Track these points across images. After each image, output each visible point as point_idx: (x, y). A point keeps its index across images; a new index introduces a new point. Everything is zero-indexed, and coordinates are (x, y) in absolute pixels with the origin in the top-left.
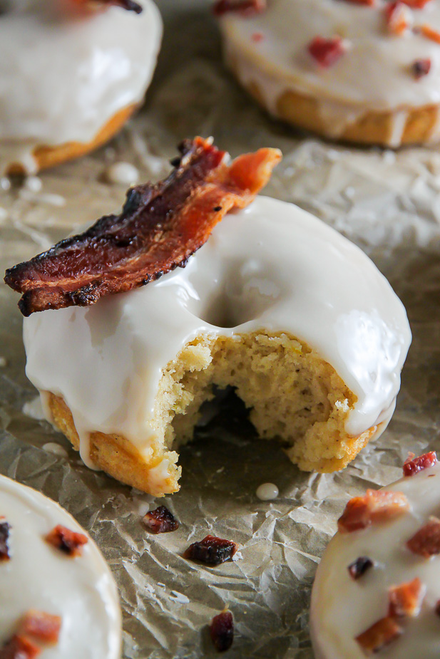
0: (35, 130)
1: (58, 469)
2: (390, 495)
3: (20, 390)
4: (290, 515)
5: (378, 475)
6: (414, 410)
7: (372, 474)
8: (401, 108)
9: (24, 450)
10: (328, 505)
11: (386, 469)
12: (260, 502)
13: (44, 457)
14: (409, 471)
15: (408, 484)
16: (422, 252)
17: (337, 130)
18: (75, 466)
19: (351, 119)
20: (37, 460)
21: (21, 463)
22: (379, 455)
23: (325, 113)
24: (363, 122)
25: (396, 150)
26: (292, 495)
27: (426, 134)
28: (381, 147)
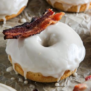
0: (6, 12)
1: (14, 83)
2: (83, 85)
3: (5, 67)
4: (62, 89)
5: (79, 80)
6: (86, 67)
7: (78, 80)
8: (79, 5)
9: (7, 80)
10: (70, 87)
11: (81, 79)
12: (56, 87)
13: (11, 81)
14: (86, 80)
15: (87, 82)
16: (85, 35)
17: (66, 10)
18: (18, 82)
19: (69, 7)
20: (10, 82)
21: (6, 82)
22: (79, 76)
23: (64, 6)
24: (72, 8)
25: (79, 13)
26: (62, 85)
27: (84, 10)
28: (76, 13)
